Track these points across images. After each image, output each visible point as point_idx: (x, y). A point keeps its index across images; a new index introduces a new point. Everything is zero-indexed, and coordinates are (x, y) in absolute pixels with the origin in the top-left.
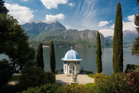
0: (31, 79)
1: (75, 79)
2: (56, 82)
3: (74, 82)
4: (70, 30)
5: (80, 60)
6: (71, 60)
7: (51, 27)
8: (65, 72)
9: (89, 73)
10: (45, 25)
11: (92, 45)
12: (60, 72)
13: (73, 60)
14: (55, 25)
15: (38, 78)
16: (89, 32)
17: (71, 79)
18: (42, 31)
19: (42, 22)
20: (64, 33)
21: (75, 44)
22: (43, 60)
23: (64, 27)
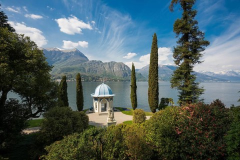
0: (61, 124)
1: (112, 118)
2: (90, 124)
3: (111, 122)
4: (93, 61)
5: (113, 95)
6: (103, 96)
7: (69, 57)
8: (96, 111)
9: (123, 110)
10: (60, 53)
11: (118, 78)
12: (90, 111)
13: (106, 96)
14: (75, 54)
15: (70, 121)
16: (115, 65)
17: (108, 119)
18: (57, 61)
19: (56, 50)
20: (85, 65)
21: (99, 77)
22: (67, 98)
23: (86, 58)
